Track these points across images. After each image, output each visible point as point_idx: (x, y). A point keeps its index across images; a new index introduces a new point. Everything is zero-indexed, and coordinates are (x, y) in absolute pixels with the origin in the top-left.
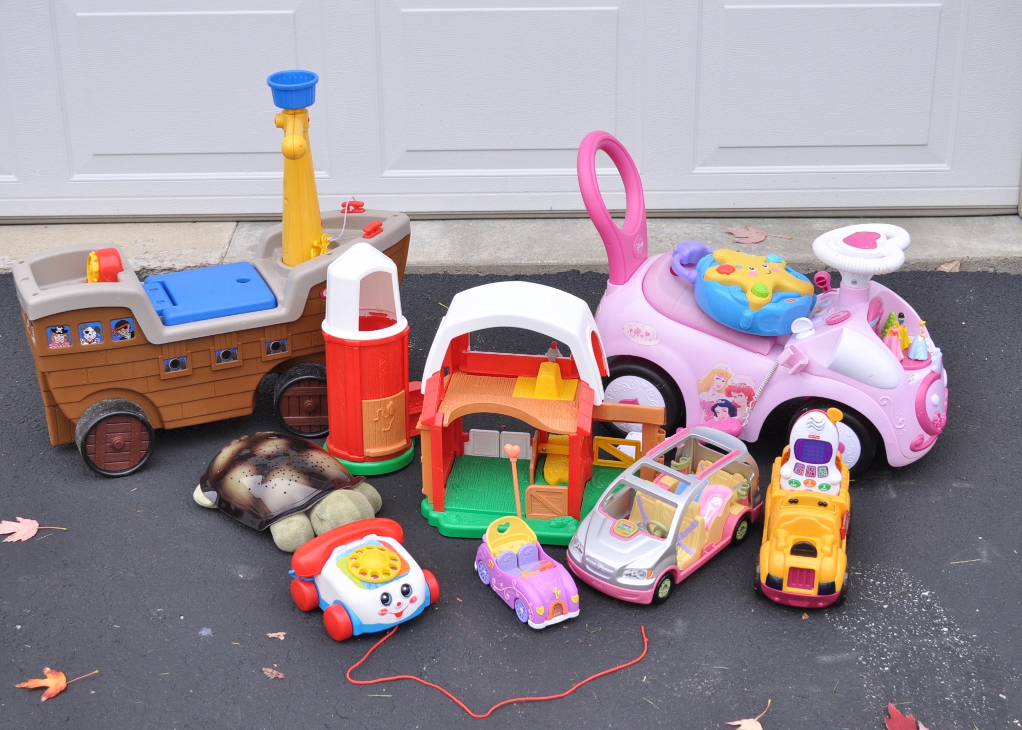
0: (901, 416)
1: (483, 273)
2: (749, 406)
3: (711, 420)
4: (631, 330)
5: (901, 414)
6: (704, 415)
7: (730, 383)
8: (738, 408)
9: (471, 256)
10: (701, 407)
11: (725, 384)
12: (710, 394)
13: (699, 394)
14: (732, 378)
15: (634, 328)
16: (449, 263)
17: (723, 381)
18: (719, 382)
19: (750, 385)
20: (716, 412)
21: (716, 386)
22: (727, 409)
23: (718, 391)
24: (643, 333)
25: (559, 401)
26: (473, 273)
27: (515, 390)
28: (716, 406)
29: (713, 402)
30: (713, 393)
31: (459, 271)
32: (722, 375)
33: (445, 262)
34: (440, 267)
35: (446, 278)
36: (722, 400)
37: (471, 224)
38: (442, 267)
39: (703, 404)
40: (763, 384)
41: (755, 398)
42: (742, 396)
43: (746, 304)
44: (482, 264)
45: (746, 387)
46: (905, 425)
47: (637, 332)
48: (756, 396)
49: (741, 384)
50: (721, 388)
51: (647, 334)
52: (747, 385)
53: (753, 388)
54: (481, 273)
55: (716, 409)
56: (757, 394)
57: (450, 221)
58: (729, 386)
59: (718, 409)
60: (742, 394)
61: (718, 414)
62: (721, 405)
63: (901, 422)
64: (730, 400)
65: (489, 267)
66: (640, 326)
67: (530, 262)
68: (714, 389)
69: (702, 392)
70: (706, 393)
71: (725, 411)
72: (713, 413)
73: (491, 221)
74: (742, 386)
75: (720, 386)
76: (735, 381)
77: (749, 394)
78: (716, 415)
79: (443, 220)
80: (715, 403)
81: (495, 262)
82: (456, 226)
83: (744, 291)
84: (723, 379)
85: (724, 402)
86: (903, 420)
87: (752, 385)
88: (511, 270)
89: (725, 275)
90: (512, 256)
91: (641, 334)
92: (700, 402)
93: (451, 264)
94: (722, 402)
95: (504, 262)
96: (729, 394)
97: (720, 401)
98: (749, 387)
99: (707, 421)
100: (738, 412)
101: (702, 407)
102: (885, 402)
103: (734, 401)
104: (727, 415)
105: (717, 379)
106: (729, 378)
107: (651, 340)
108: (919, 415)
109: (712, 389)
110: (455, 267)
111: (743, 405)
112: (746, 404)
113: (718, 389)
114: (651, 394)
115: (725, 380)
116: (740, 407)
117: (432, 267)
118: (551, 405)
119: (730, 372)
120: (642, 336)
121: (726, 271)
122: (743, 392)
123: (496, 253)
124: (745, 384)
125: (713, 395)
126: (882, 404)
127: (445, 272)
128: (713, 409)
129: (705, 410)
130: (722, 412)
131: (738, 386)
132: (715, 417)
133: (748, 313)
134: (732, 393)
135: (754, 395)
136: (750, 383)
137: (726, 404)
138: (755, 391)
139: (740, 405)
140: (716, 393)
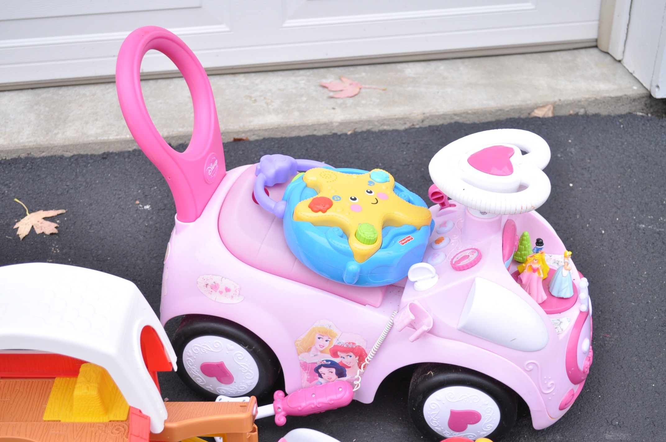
0: (550, 379)
1: (69, 152)
2: (360, 368)
3: (315, 382)
4: (207, 285)
5: (550, 378)
6: (306, 376)
7: (335, 342)
8: (347, 369)
9: (56, 134)
10: (301, 369)
11: (330, 344)
12: (312, 355)
13: (299, 355)
14: (338, 337)
15: (210, 283)
16: (31, 144)
17: (326, 341)
18: (322, 342)
19: (361, 345)
20: (321, 373)
21: (318, 347)
22: (334, 370)
23: (322, 352)
24: (222, 288)
25: (106, 425)
26: (59, 153)
27: (48, 406)
28: (320, 367)
29: (316, 363)
30: (315, 354)
31: (43, 152)
32: (325, 334)
33: (27, 144)
34: (22, 149)
35: (27, 163)
36: (327, 361)
37: (60, 92)
38: (24, 149)
39: (304, 366)
40: (376, 345)
41: (368, 360)
42: (351, 356)
43: (350, 255)
44: (67, 143)
45: (356, 347)
46: (554, 389)
47: (215, 287)
48: (368, 358)
49: (349, 343)
50: (324, 348)
51: (228, 290)
52: (357, 344)
53: (364, 348)
54: (67, 151)
55: (320, 371)
56: (369, 357)
57: (39, 89)
58: (334, 345)
59: (322, 370)
60: (351, 354)
61: (322, 375)
62: (326, 366)
63: (550, 386)
64: (337, 360)
65: (75, 146)
66: (217, 279)
67: (118, 137)
68: (317, 349)
69: (301, 353)
70: (306, 354)
71: (332, 372)
72: (317, 374)
73: (81, 87)
74: (350, 346)
75: (323, 347)
76: (342, 340)
77: (361, 355)
78: (320, 376)
79: (32, 89)
80: (319, 364)
81: (81, 140)
82: (44, 95)
83: (345, 235)
84: (326, 338)
85: (329, 363)
86: (552, 384)
87: (363, 345)
88: (99, 147)
89: (320, 213)
90: (99, 131)
91: (220, 289)
92: (300, 363)
93: (33, 145)
94: (327, 363)
95: (91, 139)
96: (334, 353)
97: (325, 362)
98: (359, 346)
99: (310, 383)
100: (347, 373)
101: (303, 368)
102: (531, 367)
103: (341, 362)
104: (334, 376)
105: (319, 338)
106: (334, 337)
107: (232, 297)
108: (570, 372)
109: (313, 350)
110: (40, 149)
111: (353, 366)
112: (357, 365)
113: (322, 349)
114: (239, 356)
115: (330, 340)
116: (350, 367)
117: (13, 150)
118: (93, 434)
119: (334, 330)
120: (221, 293)
121: (321, 208)
122: (352, 352)
123: (83, 128)
124: (354, 344)
125: (315, 356)
126: (528, 370)
127: (28, 154)
128: (317, 370)
129: (307, 371)
130: (329, 374)
131: (345, 346)
132: (320, 379)
133: (353, 267)
134: (339, 353)
135: (367, 357)
136: (359, 342)
137: (333, 365)
138: (366, 351)
139: (349, 366)
140: (319, 353)
